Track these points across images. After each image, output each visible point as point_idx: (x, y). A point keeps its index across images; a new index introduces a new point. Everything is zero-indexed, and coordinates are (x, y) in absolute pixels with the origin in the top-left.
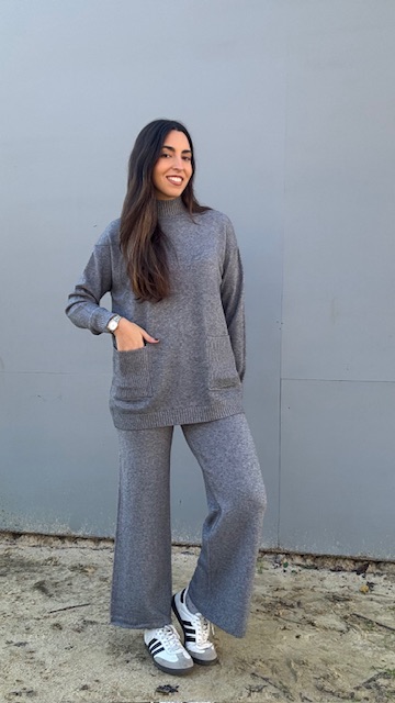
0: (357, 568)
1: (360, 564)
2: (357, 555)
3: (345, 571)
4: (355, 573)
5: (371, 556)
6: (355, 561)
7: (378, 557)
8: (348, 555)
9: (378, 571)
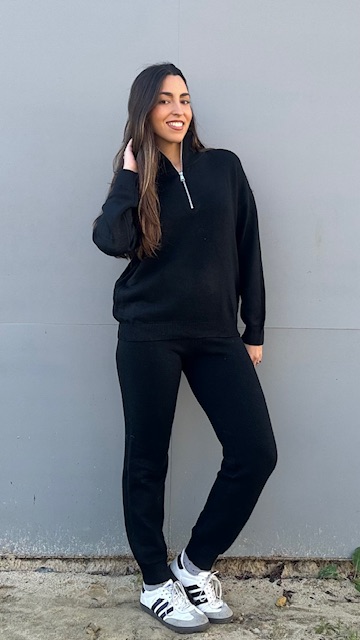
0: (270, 571)
1: (273, 565)
2: (270, 555)
3: (254, 577)
4: (267, 580)
5: (287, 555)
6: (268, 562)
7: (296, 555)
8: (258, 555)
9: (296, 574)
